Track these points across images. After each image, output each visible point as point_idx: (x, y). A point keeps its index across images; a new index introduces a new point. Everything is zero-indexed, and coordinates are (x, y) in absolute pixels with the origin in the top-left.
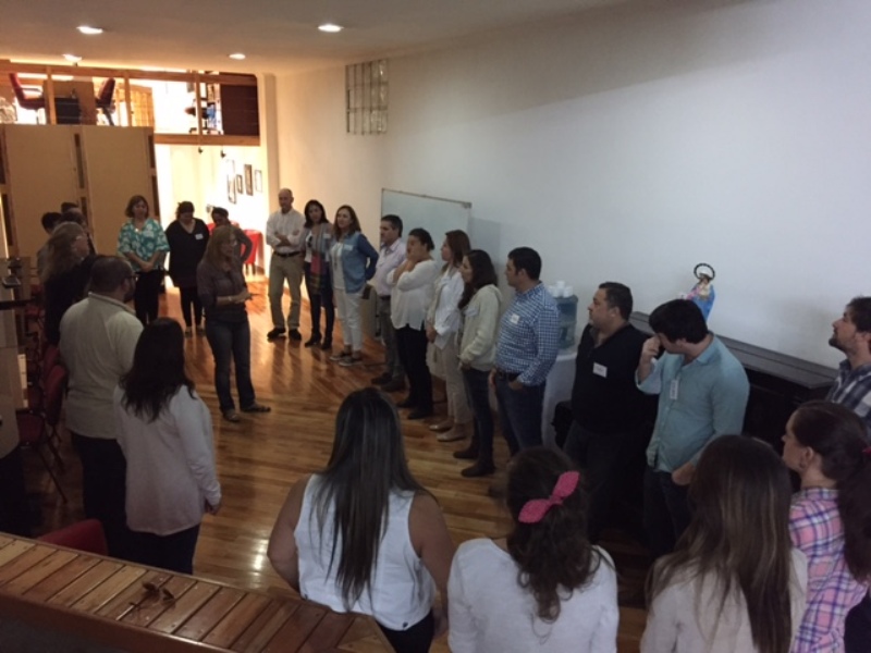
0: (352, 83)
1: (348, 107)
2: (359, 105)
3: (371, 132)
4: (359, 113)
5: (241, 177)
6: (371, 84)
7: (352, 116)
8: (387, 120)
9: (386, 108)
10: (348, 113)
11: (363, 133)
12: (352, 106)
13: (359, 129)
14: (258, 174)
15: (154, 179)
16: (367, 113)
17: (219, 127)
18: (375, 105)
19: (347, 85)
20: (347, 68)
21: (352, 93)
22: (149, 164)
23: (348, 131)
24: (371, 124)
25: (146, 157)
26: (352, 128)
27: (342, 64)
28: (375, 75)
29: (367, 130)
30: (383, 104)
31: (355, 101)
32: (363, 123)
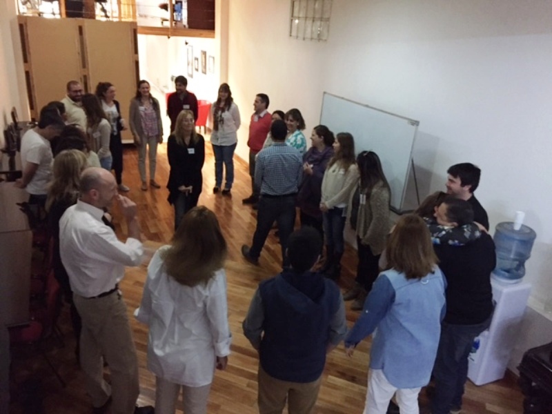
1: (292, 16)
2: (302, 14)
3: (312, 39)
4: (302, 20)
5: (198, 59)
7: (295, 23)
8: (328, 31)
9: (328, 19)
10: (292, 19)
11: (304, 39)
12: (296, 14)
13: (301, 35)
14: (211, 59)
15: (137, 63)
16: (309, 22)
17: (185, 21)
18: (317, 16)
21: (296, 4)
23: (291, 36)
24: (312, 32)
25: (131, 45)
26: (294, 33)
29: (308, 35)
30: (326, 16)
31: (299, 11)
32: (305, 30)
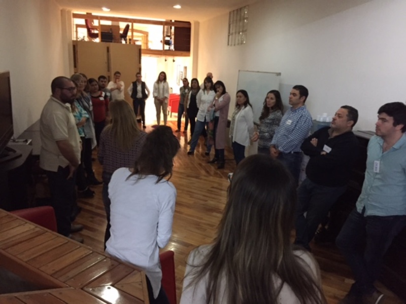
0: (232, 20)
1: (229, 33)
2: (234, 31)
4: (234, 35)
6: (240, 20)
7: (230, 37)
8: (246, 37)
9: (246, 31)
10: (229, 36)
11: (235, 45)
12: (231, 32)
13: (233, 44)
15: (140, 69)
16: (237, 35)
18: (241, 30)
19: (230, 22)
20: (230, 13)
21: (231, 26)
23: (228, 44)
24: (238, 40)
25: (137, 58)
26: (230, 43)
27: (228, 11)
28: (242, 15)
29: (237, 43)
30: (245, 29)
31: (232, 30)
32: (235, 40)
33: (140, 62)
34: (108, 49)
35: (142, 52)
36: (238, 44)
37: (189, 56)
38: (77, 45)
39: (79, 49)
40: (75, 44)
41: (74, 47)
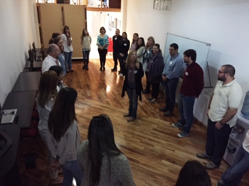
4: (159, 1)
5: (113, 22)
7: (156, 2)
8: (171, 5)
13: (158, 8)
14: (119, 22)
15: (86, 23)
16: (162, 2)
17: (108, 5)
22: (85, 18)
23: (154, 8)
24: (164, 6)
25: (84, 15)
32: (160, 5)
33: (86, 18)
34: (62, 8)
35: (87, 9)
36: (163, 9)
37: (120, 12)
38: (40, 6)
39: (41, 10)
40: (38, 6)
41: (38, 8)
